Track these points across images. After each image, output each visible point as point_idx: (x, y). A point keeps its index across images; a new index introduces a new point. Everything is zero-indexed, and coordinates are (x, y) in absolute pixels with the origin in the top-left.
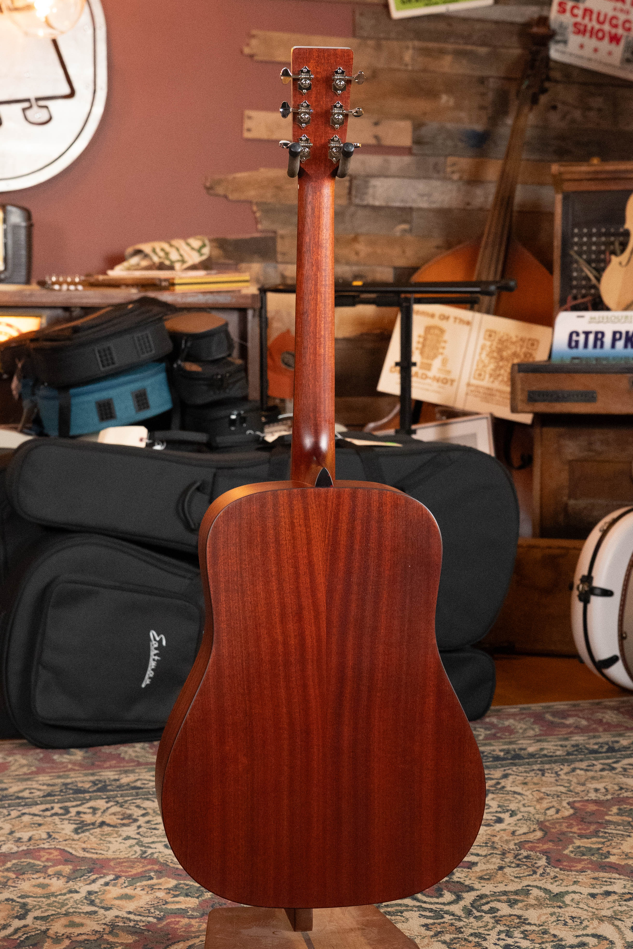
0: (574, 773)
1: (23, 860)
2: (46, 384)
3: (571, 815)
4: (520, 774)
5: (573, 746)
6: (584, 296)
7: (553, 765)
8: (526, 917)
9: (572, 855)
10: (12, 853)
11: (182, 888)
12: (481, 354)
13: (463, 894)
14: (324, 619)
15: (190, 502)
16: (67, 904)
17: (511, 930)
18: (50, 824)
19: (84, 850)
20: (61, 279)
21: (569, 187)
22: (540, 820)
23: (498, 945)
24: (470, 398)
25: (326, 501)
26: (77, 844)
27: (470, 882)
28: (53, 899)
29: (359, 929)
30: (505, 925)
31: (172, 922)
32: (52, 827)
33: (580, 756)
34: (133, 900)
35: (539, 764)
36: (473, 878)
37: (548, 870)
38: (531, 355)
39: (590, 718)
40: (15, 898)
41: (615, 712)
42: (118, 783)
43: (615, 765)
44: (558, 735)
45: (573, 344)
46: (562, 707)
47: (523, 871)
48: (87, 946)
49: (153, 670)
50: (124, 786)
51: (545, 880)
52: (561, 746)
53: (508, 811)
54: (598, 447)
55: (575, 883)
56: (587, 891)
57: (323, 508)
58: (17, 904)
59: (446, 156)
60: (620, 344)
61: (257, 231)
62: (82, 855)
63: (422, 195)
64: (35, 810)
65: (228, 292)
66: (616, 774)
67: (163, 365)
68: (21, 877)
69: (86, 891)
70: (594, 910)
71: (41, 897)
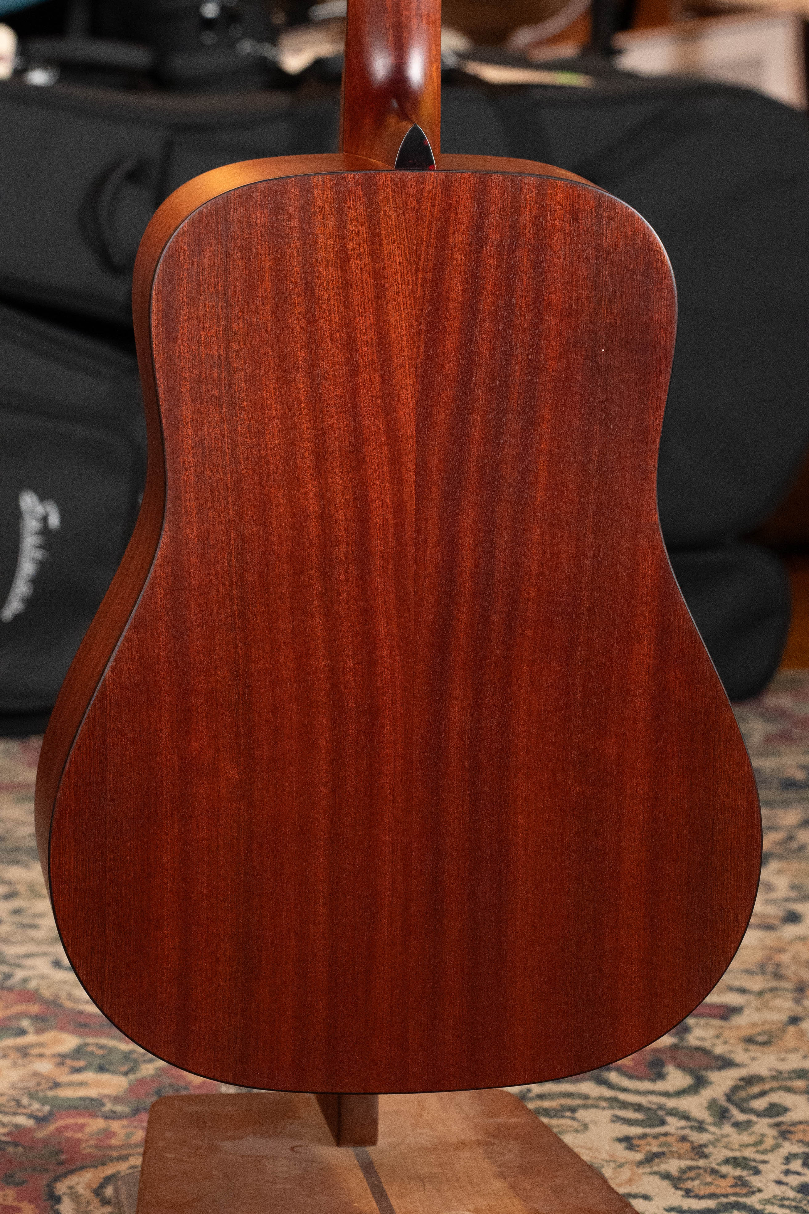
11: (92, 1054)
13: (709, 1074)
14: (412, 466)
23: (786, 1184)
25: (419, 202)
27: (727, 1048)
29: (478, 1142)
30: (801, 1141)
31: (67, 1126)
36: (732, 1041)
49: (30, 581)
57: (411, 217)
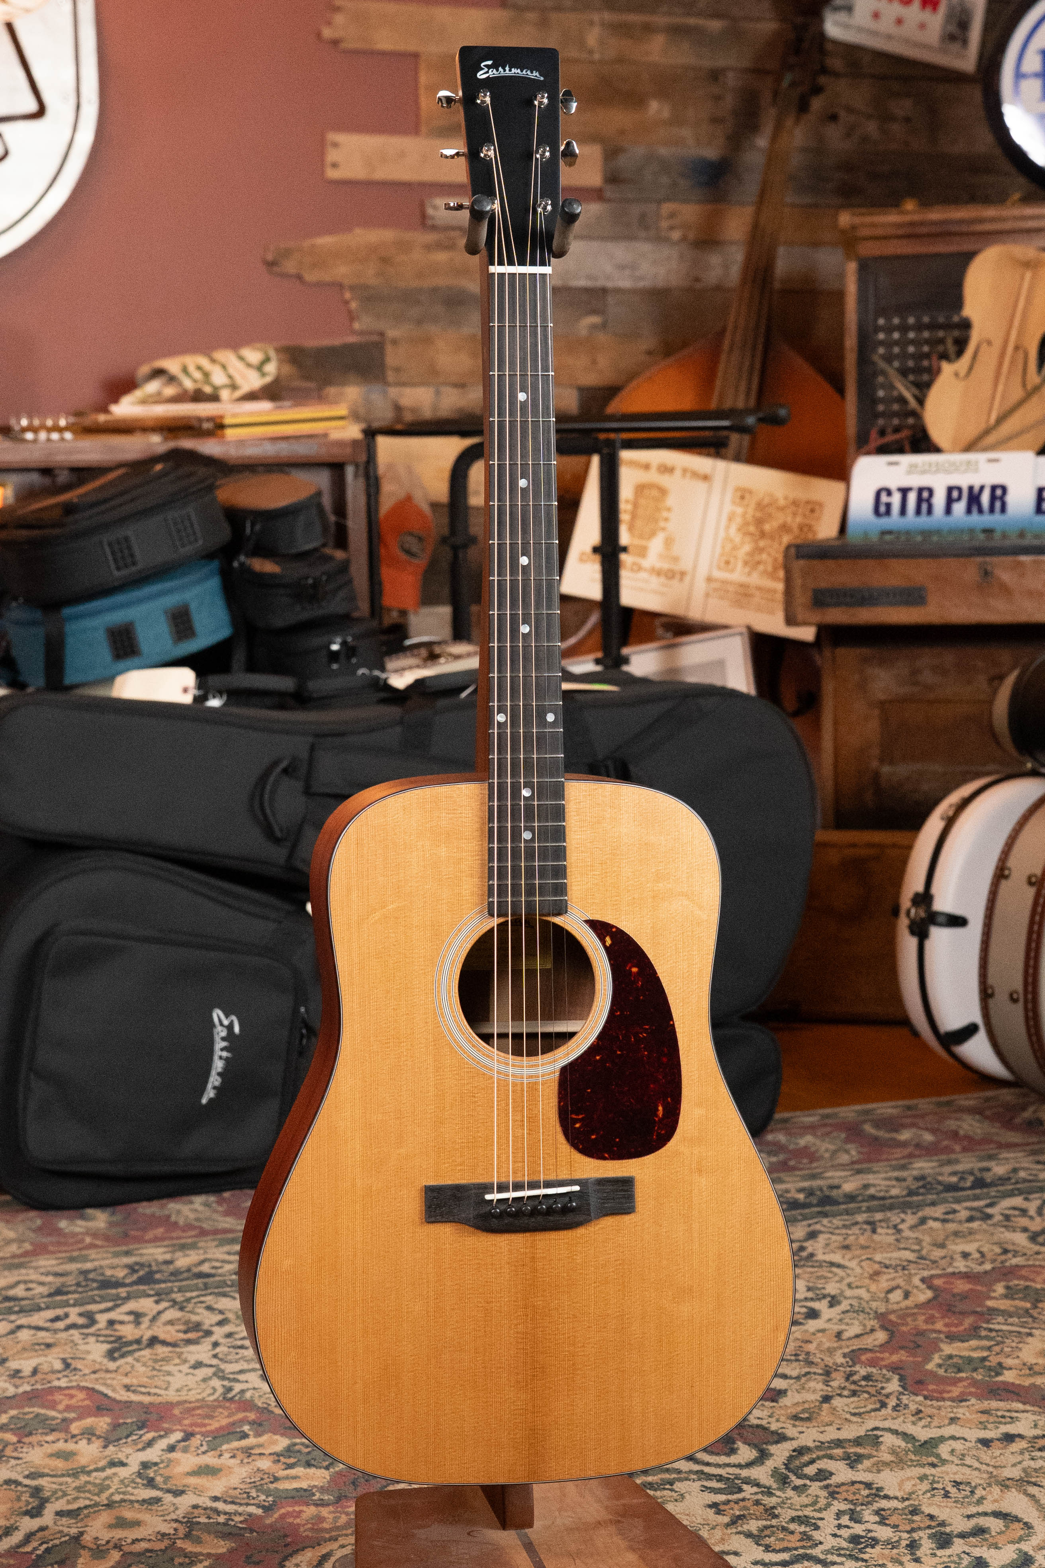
0: (925, 1227)
1: (27, 1410)
2: (21, 600)
3: (929, 1301)
4: (837, 1231)
5: (916, 1179)
6: (897, 430)
7: (889, 1214)
8: (879, 1486)
9: (941, 1372)
10: (8, 1398)
11: (299, 1452)
12: (728, 528)
13: (769, 1447)
15: (273, 792)
16: (109, 1487)
17: (858, 1509)
18: (66, 1344)
19: (127, 1388)
20: (36, 422)
21: (869, 249)
22: (879, 1311)
23: (840, 1536)
24: (713, 602)
26: (114, 1379)
27: (780, 1425)
28: (84, 1478)
29: (611, 1521)
30: (846, 1499)
31: (288, 1513)
32: (70, 1350)
33: (930, 1197)
34: (219, 1476)
35: (864, 1212)
36: (783, 1419)
37: (905, 1399)
38: (810, 527)
39: (938, 1130)
40: (21, 1479)
41: (977, 1117)
42: (171, 1267)
43: (989, 1211)
44: (889, 1160)
45: (882, 509)
46: (890, 1111)
47: (863, 1402)
48: (151, 1561)
49: (219, 1074)
50: (182, 1273)
51: (902, 1418)
52: (898, 1179)
53: (824, 1296)
54: (928, 677)
55: (953, 1420)
56: (975, 1434)
58: (25, 1489)
59: (659, 202)
60: (959, 508)
61: (354, 332)
62: (125, 1398)
63: (622, 267)
64: (38, 1319)
65: (310, 436)
66: (994, 1225)
67: (215, 565)
68: (26, 1440)
69: (138, 1462)
70: (991, 1469)
71: (63, 1475)
